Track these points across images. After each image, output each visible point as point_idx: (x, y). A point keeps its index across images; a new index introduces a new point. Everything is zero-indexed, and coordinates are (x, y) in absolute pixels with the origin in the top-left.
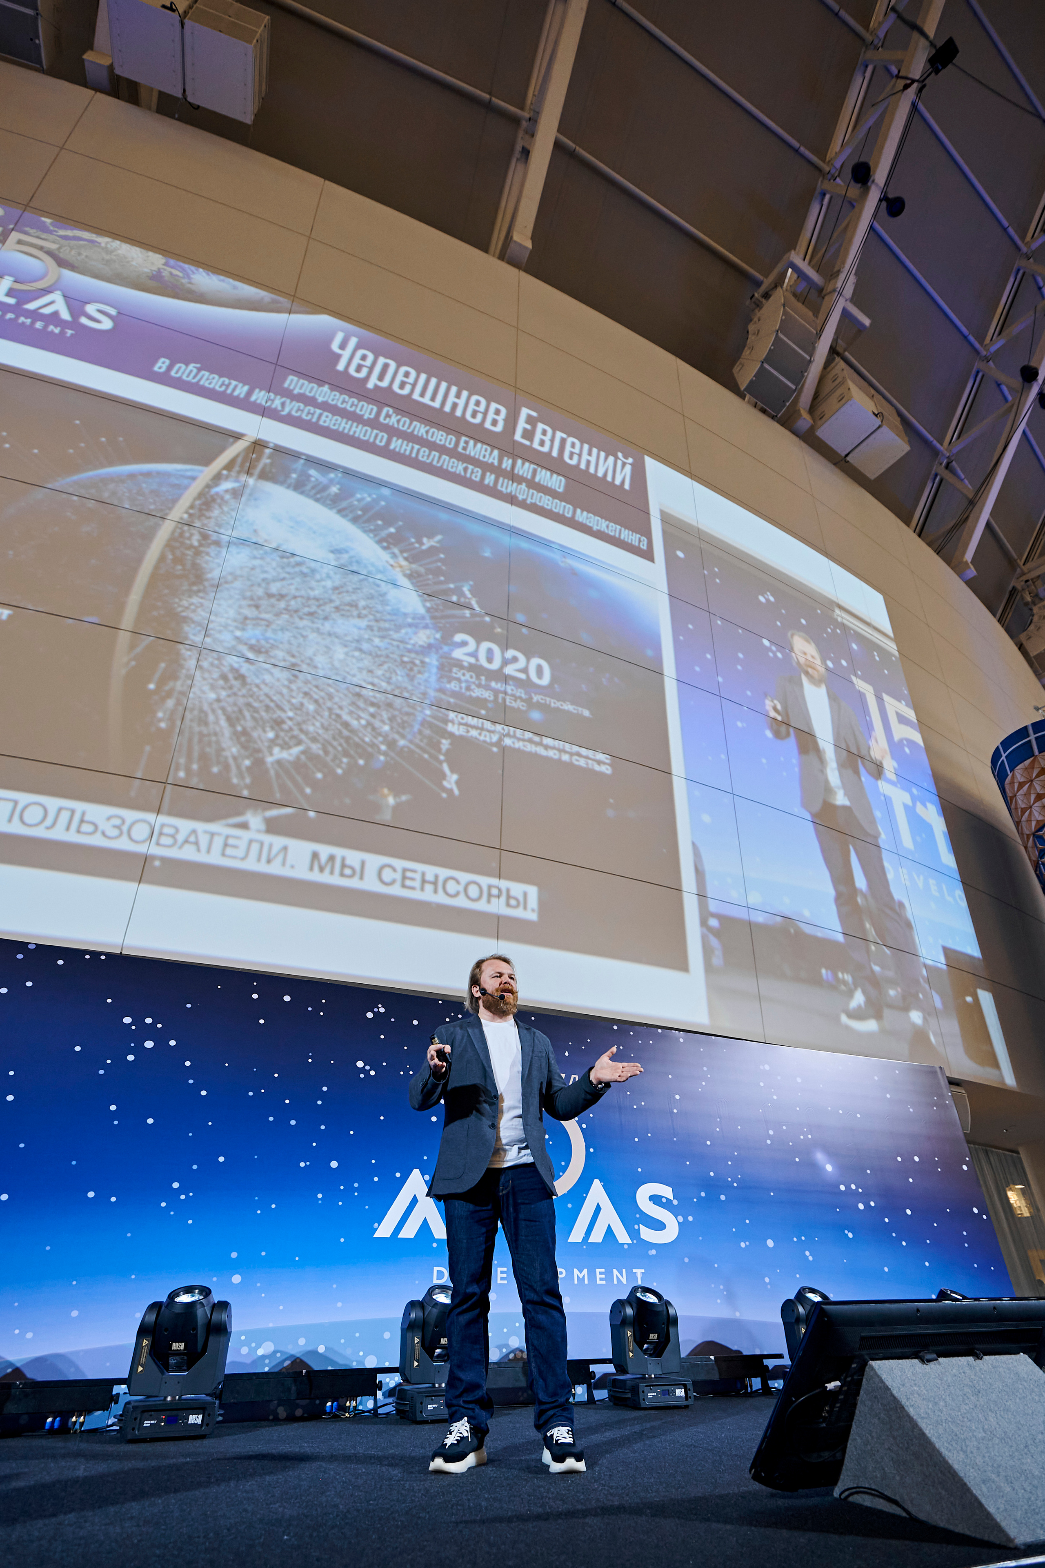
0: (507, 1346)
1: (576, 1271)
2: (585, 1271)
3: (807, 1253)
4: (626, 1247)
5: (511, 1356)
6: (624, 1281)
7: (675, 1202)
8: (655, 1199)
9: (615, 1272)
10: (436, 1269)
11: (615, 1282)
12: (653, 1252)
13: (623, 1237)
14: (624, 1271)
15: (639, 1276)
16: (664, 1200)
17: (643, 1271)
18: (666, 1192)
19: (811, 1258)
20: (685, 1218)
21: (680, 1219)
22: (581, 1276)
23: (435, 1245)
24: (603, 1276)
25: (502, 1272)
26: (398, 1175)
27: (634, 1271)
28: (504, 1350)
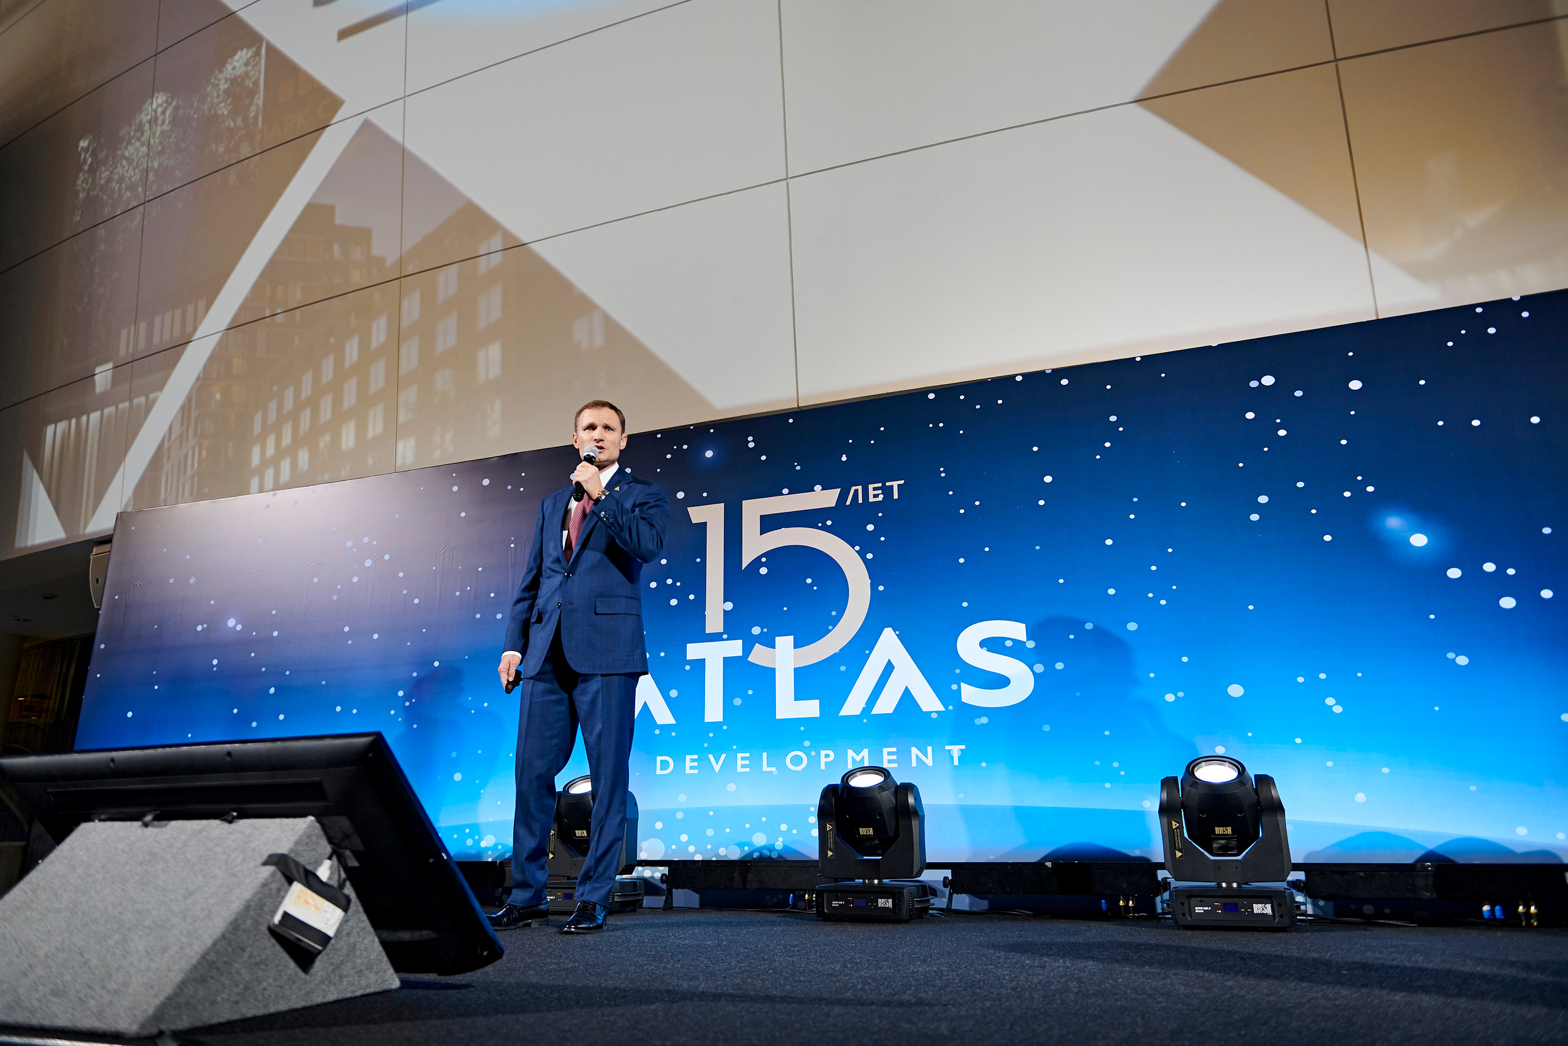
0: (749, 844)
1: (850, 753)
2: (865, 752)
3: (1330, 701)
4: (934, 716)
5: (756, 855)
6: (929, 761)
7: (1031, 644)
8: (993, 645)
9: (914, 751)
10: (659, 759)
11: (914, 764)
12: (984, 720)
13: (929, 701)
14: (930, 749)
15: (956, 755)
16: (1009, 644)
17: (963, 747)
18: (1016, 630)
19: (1338, 709)
20: (1050, 667)
21: (1039, 668)
22: (858, 758)
23: (657, 732)
24: (894, 757)
25: (743, 759)
27: (947, 748)
28: (746, 848)
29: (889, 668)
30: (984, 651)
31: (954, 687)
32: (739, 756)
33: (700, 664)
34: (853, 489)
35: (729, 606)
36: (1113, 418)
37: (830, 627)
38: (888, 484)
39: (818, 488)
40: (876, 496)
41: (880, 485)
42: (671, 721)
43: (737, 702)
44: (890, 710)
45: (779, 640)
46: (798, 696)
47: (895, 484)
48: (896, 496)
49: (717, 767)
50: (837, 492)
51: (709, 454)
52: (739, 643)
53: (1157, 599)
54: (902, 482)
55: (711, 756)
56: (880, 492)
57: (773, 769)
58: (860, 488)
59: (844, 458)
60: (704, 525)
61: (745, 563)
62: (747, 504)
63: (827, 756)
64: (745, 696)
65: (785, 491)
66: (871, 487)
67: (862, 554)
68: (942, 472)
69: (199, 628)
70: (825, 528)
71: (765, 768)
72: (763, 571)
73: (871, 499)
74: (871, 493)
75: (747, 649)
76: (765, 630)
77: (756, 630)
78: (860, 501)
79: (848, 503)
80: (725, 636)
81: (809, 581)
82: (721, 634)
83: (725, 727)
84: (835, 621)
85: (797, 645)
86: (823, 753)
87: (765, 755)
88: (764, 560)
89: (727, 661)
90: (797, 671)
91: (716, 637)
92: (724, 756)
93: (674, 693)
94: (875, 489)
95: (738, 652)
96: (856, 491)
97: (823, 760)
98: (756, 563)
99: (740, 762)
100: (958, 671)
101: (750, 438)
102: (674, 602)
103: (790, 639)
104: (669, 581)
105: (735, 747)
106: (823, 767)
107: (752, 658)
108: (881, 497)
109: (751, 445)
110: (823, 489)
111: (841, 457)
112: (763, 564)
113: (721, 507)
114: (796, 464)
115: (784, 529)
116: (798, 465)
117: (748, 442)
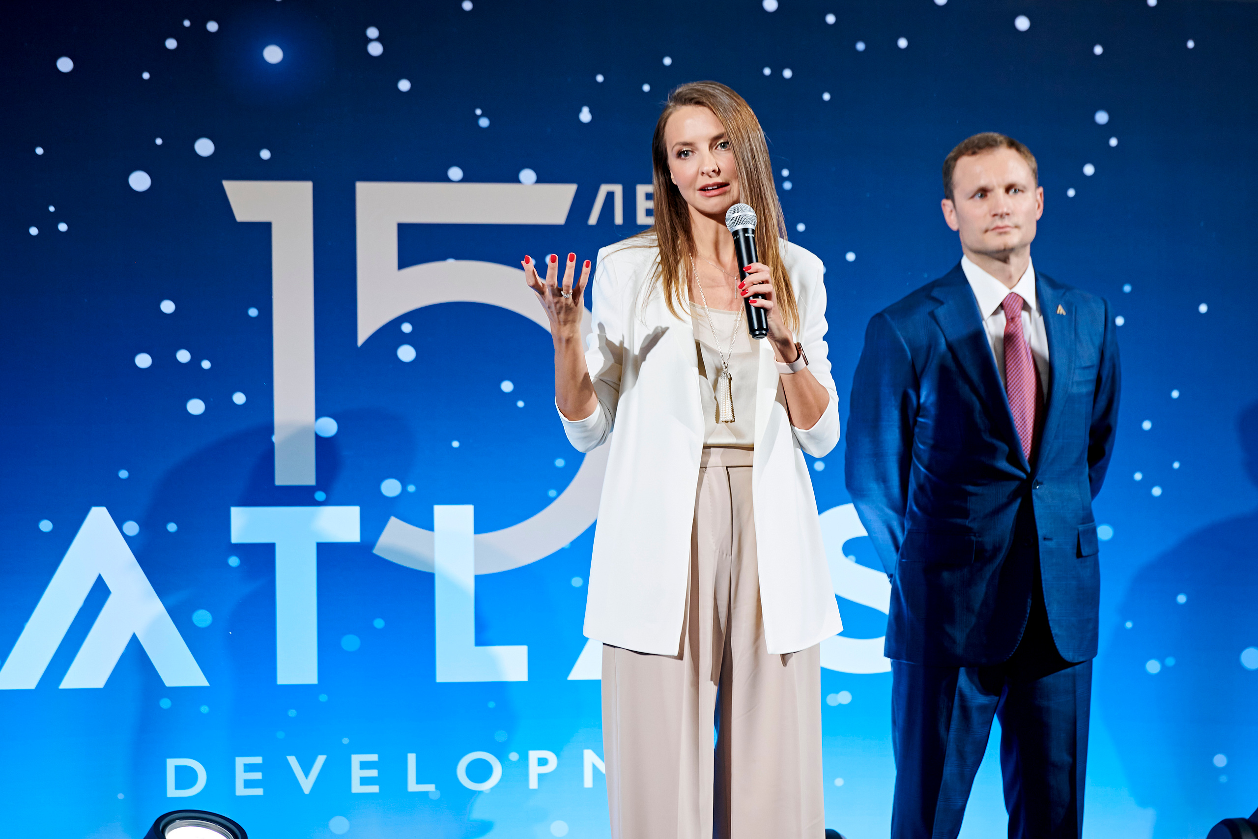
1: (590, 756)
10: (172, 764)
12: (843, 698)
23: (165, 703)
25: (364, 765)
26: (46, 526)
30: (850, 563)
32: (356, 759)
33: (262, 554)
34: (604, 189)
36: (1102, 117)
37: (552, 493)
39: (528, 176)
42: (199, 679)
43: (351, 643)
45: (441, 512)
46: (482, 638)
49: (307, 784)
50: (568, 190)
51: (273, 54)
52: (354, 512)
53: (1147, 484)
55: (292, 760)
57: (431, 788)
58: (618, 190)
59: (585, 116)
60: (265, 229)
61: (362, 336)
62: (365, 191)
63: (542, 762)
64: (364, 631)
65: (455, 173)
66: (641, 189)
68: (787, 179)
71: (413, 786)
72: (406, 353)
74: (642, 204)
75: (372, 527)
76: (411, 488)
78: (619, 219)
79: (593, 220)
80: (320, 496)
81: (507, 386)
82: (310, 489)
83: (323, 698)
84: (565, 481)
85: (481, 526)
86: (534, 756)
87: (412, 758)
88: (407, 328)
89: (329, 553)
90: (482, 580)
91: (298, 496)
92: (321, 760)
93: (202, 618)
95: (351, 535)
96: (610, 196)
97: (534, 770)
98: (389, 334)
99: (357, 773)
101: (372, 32)
102: (196, 407)
103: (465, 512)
104: (184, 356)
105: (346, 741)
106: (533, 784)
107: (381, 549)
109: (375, 49)
110: (539, 181)
111: (580, 111)
112: (406, 339)
113: (304, 190)
114: (478, 112)
115: (451, 262)
116: (483, 115)
117: (369, 40)
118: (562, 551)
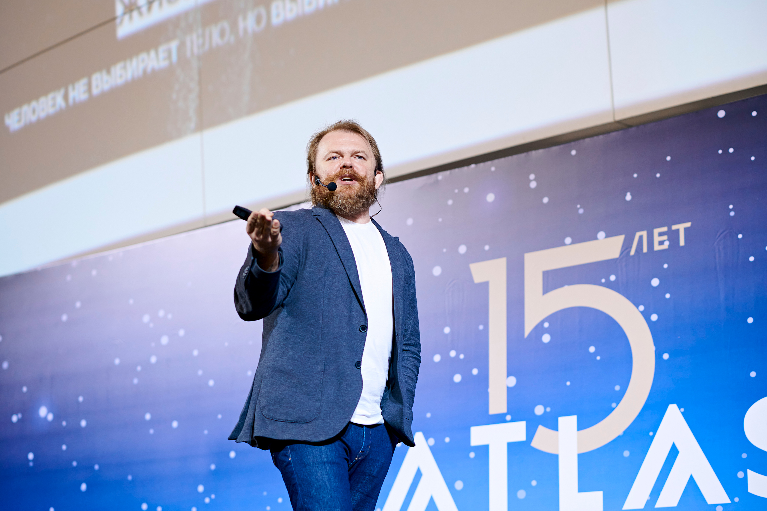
29: (674, 452)
31: (741, 475)
33: (484, 450)
34: (638, 234)
35: (512, 381)
37: (614, 405)
38: (674, 227)
39: (601, 235)
40: (661, 243)
41: (665, 229)
43: (521, 494)
44: (674, 503)
45: (562, 421)
46: (582, 487)
47: (681, 227)
48: (682, 243)
50: (620, 239)
51: (490, 198)
52: (522, 425)
54: (688, 225)
56: (665, 237)
58: (644, 234)
59: (628, 197)
60: (486, 285)
62: (528, 257)
64: (528, 487)
65: (568, 240)
66: (656, 231)
67: (646, 315)
68: (732, 210)
69: (15, 419)
70: (609, 285)
72: (546, 338)
73: (657, 247)
74: (657, 239)
75: (531, 433)
76: (548, 409)
77: (539, 410)
78: (645, 250)
79: (632, 253)
80: (508, 418)
81: (592, 349)
82: (504, 415)
84: (618, 397)
85: (581, 427)
88: (546, 325)
89: (513, 447)
90: (581, 457)
91: (499, 419)
93: (459, 485)
94: (661, 234)
95: (522, 437)
96: (641, 237)
98: (539, 330)
100: (744, 456)
101: (532, 177)
102: (457, 378)
103: (573, 420)
104: (453, 354)
107: (536, 443)
108: (666, 244)
109: (532, 184)
110: (607, 236)
111: (625, 195)
112: (547, 331)
113: (502, 263)
114: (579, 206)
115: (566, 287)
116: (581, 207)
117: (530, 181)
118: (619, 437)
